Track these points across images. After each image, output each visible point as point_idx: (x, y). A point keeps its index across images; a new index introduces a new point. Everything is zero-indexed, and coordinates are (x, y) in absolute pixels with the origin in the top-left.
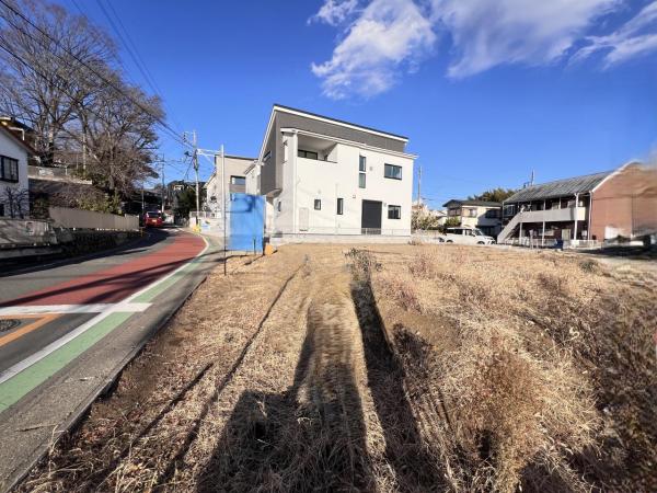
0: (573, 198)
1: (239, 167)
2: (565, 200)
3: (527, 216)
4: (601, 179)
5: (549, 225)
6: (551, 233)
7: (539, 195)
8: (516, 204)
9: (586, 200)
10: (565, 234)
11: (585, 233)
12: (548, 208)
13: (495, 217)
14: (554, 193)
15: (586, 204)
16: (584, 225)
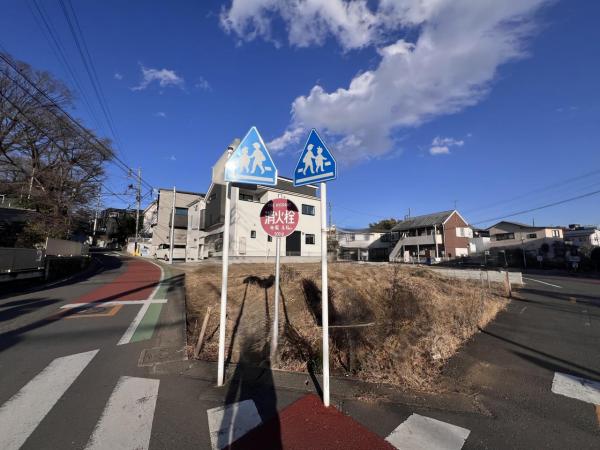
0: (432, 228)
1: (183, 201)
2: (429, 229)
3: (407, 240)
4: (447, 216)
5: (422, 247)
6: (423, 253)
7: (414, 225)
8: (399, 231)
9: (441, 229)
10: (432, 253)
11: (443, 253)
12: (420, 235)
13: (387, 241)
14: (422, 224)
15: (442, 233)
16: (442, 247)
